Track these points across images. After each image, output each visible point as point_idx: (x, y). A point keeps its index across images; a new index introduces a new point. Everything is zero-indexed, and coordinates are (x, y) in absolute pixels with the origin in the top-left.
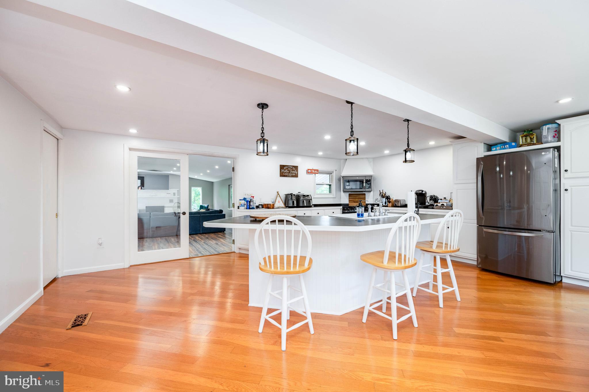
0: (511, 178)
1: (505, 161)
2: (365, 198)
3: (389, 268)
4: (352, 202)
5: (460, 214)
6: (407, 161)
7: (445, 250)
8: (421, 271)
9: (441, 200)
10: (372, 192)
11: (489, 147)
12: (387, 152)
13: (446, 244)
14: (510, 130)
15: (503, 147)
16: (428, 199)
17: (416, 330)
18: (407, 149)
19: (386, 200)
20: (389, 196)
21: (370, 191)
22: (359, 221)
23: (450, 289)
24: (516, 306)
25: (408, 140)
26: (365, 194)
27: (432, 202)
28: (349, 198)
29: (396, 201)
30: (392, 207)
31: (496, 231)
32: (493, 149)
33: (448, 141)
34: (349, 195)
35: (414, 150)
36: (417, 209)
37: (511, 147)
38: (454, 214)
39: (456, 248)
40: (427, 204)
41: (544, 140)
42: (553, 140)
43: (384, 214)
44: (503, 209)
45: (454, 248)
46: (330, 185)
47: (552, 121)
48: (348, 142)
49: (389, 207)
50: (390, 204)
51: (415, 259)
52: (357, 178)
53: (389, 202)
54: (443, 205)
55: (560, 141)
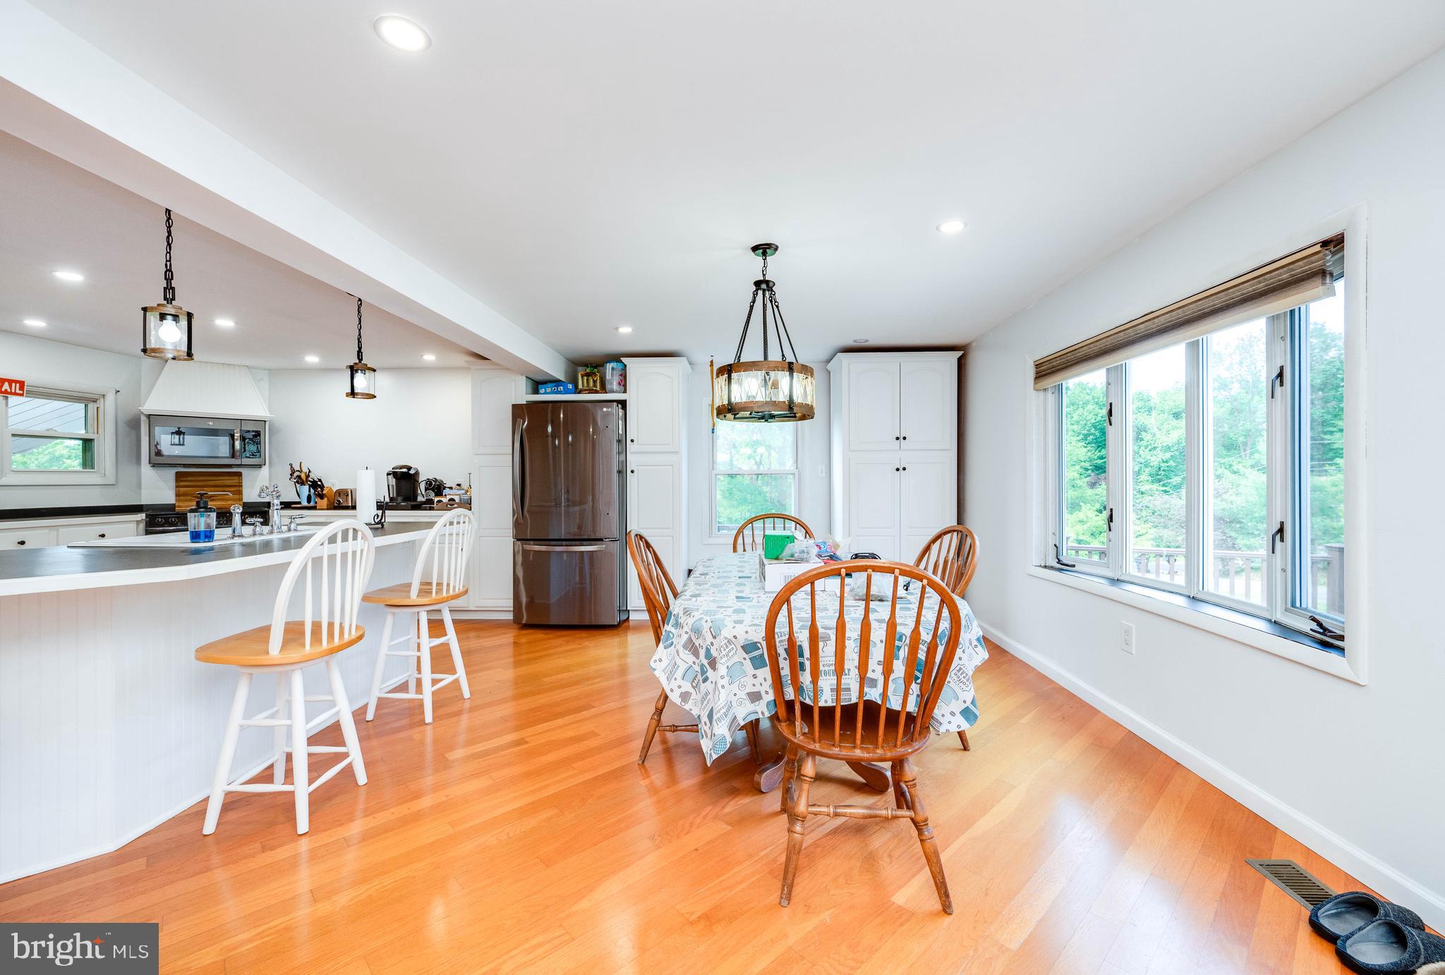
0: (570, 447)
2: (241, 486)
3: (283, 662)
4: (190, 498)
5: (467, 518)
6: (357, 394)
7: (437, 598)
8: (386, 655)
9: (451, 490)
10: (265, 470)
11: (537, 385)
12: (312, 359)
13: (438, 584)
14: (567, 359)
15: (556, 389)
16: (423, 486)
17: (363, 792)
18: (356, 364)
19: (310, 491)
20: (320, 480)
21: (260, 466)
22: (197, 552)
23: (449, 679)
24: (560, 676)
25: (359, 342)
26: (239, 474)
27: (432, 495)
28: (177, 487)
29: (339, 492)
30: (327, 509)
31: (543, 548)
32: (541, 391)
33: (462, 360)
34: (176, 476)
35: (374, 370)
36: (380, 512)
37: (567, 392)
38: (454, 518)
39: (459, 588)
40: (420, 499)
41: (608, 387)
42: (618, 389)
43: (284, 528)
44: (558, 504)
45: (457, 590)
47: (616, 358)
48: (153, 318)
49: (319, 509)
50: (324, 502)
51: (357, 627)
52: (210, 423)
53: (321, 497)
54: (451, 499)
55: (625, 392)
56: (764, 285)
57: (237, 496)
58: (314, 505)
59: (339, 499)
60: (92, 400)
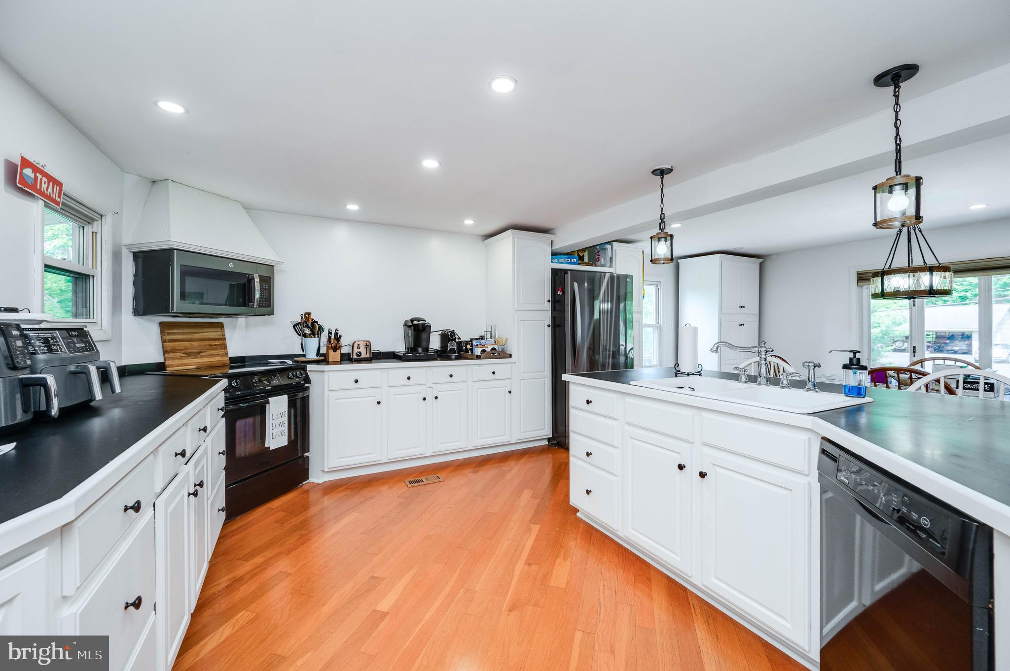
1: (586, 283)
2: (225, 339)
15: (568, 260)
26: (221, 326)
32: (554, 261)
34: (160, 328)
50: (338, 354)
52: (231, 265)
53: (335, 349)
54: (493, 349)
55: (612, 267)
57: (222, 352)
58: (322, 358)
59: (359, 350)
60: (90, 221)
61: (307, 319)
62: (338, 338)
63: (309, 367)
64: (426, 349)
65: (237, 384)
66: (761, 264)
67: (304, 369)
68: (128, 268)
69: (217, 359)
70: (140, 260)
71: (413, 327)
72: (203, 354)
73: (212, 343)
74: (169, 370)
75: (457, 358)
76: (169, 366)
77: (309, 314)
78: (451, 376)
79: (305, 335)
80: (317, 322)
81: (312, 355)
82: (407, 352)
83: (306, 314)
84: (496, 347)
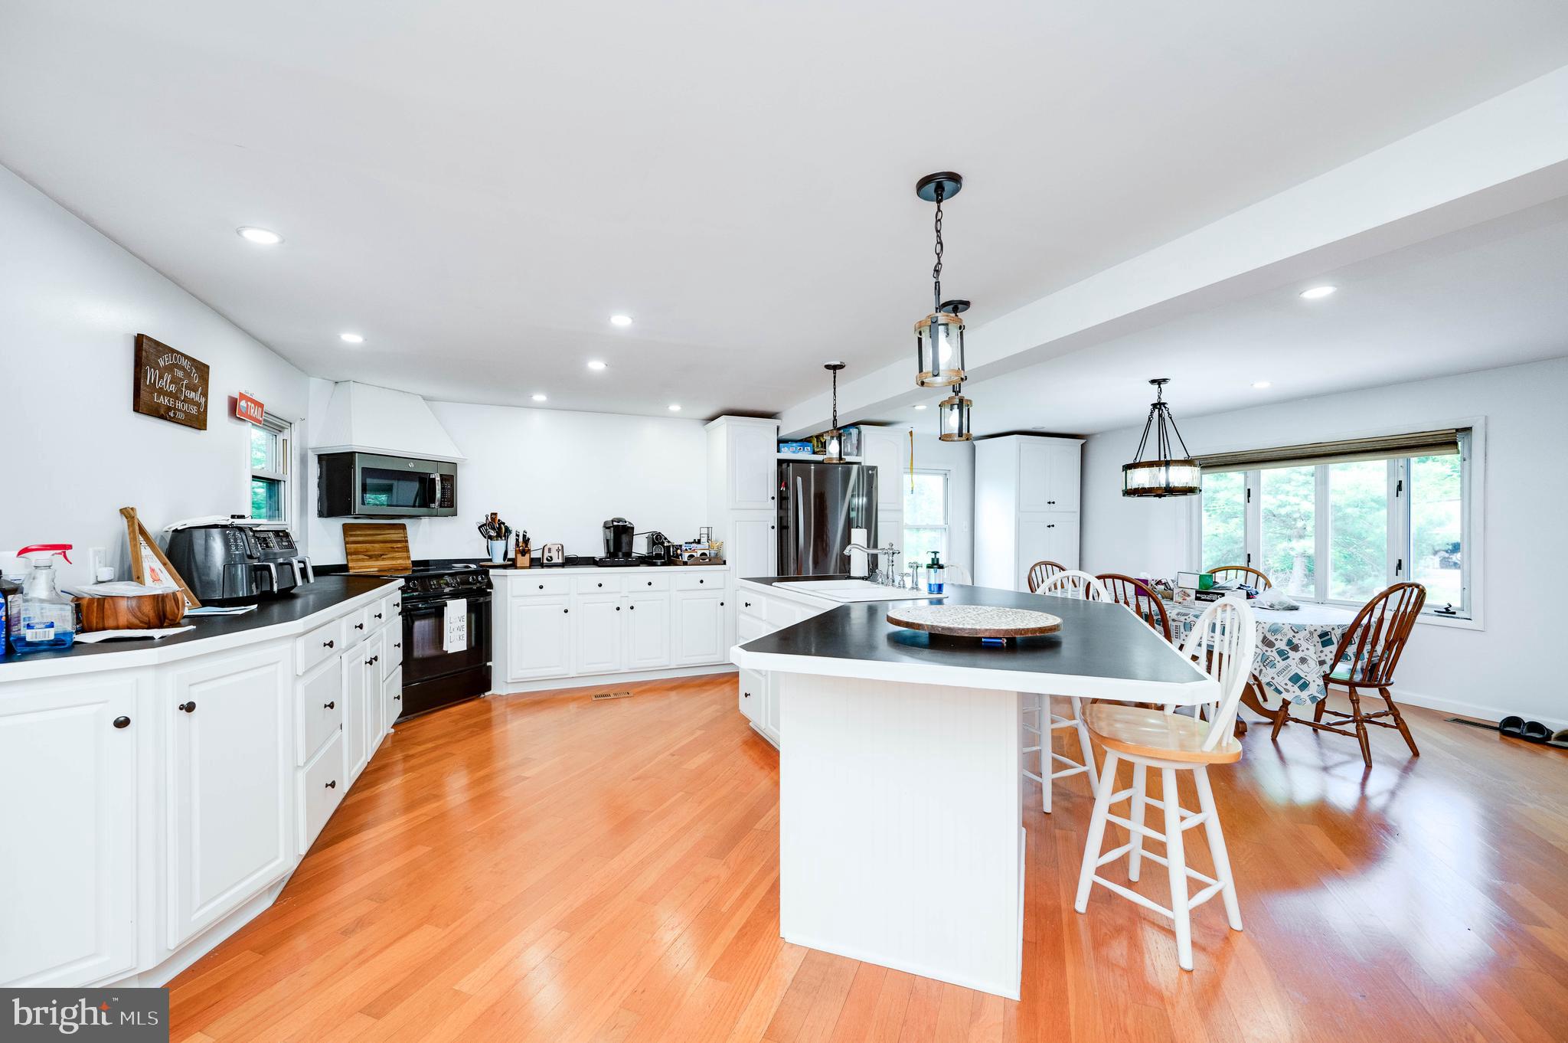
1: (812, 477)
2: (407, 541)
4: (359, 556)
15: (801, 448)
19: (507, 546)
26: (403, 527)
28: (346, 543)
32: (783, 450)
34: (343, 530)
41: (844, 450)
42: (854, 452)
46: (272, 484)
50: (526, 560)
52: (411, 465)
53: (524, 553)
54: (703, 554)
55: (861, 456)
56: (1159, 406)
57: (405, 554)
58: (510, 563)
59: (550, 554)
60: (280, 429)
61: (493, 519)
62: (526, 541)
63: (492, 572)
64: (629, 554)
65: (415, 586)
66: (1082, 445)
67: (487, 573)
68: (314, 470)
69: (399, 562)
70: (324, 463)
71: (612, 529)
72: (385, 557)
73: (395, 545)
74: (351, 572)
75: (663, 564)
76: (352, 568)
77: (496, 514)
78: (650, 584)
79: (491, 538)
80: (504, 523)
81: (498, 559)
82: (607, 558)
83: (492, 514)
84: (707, 552)
